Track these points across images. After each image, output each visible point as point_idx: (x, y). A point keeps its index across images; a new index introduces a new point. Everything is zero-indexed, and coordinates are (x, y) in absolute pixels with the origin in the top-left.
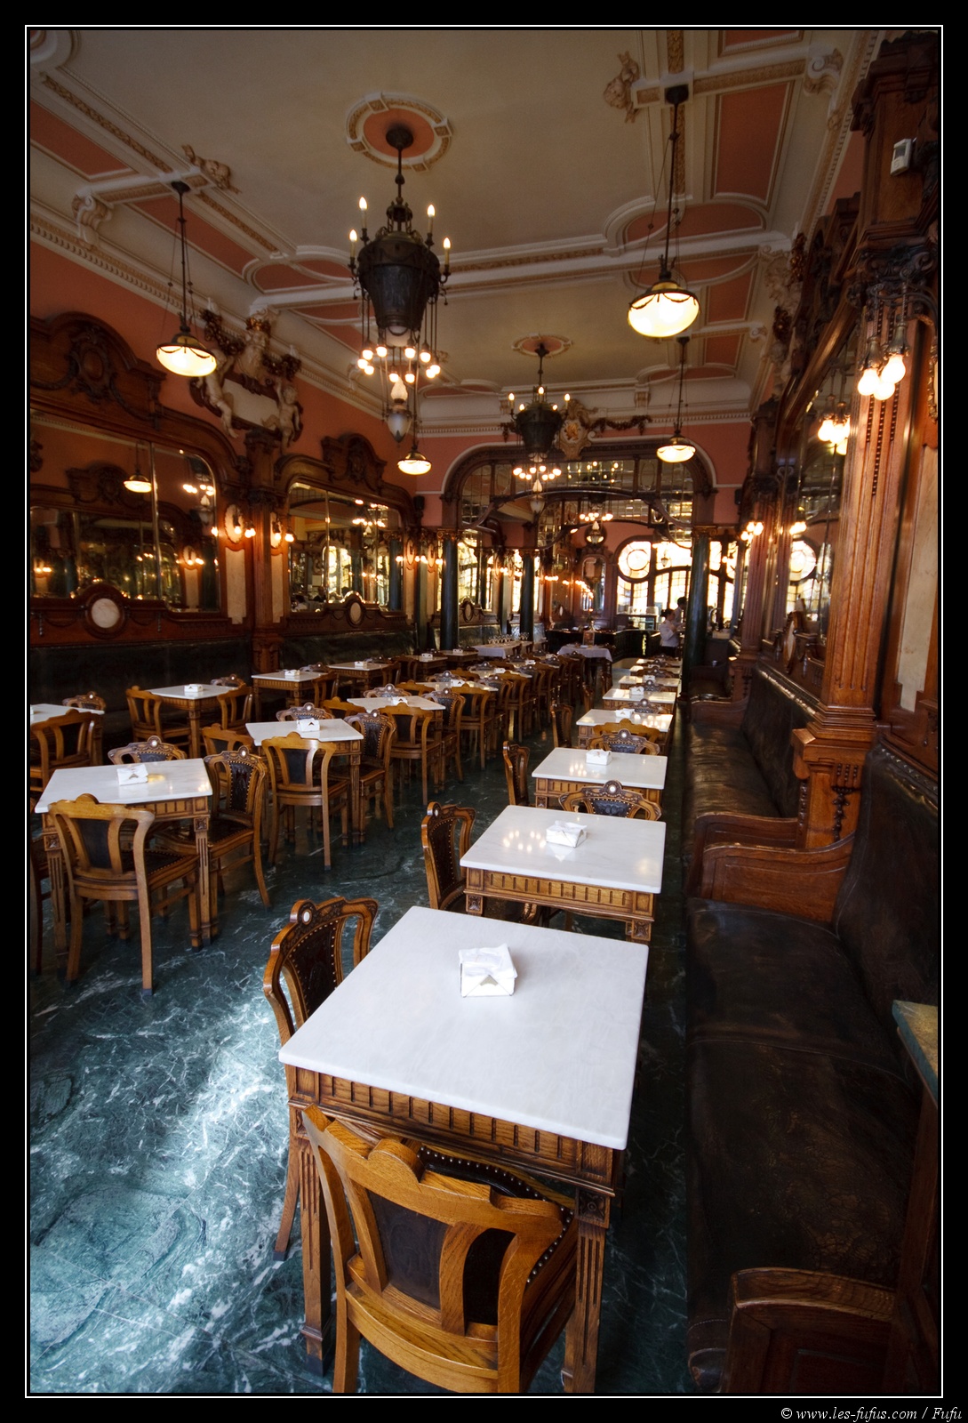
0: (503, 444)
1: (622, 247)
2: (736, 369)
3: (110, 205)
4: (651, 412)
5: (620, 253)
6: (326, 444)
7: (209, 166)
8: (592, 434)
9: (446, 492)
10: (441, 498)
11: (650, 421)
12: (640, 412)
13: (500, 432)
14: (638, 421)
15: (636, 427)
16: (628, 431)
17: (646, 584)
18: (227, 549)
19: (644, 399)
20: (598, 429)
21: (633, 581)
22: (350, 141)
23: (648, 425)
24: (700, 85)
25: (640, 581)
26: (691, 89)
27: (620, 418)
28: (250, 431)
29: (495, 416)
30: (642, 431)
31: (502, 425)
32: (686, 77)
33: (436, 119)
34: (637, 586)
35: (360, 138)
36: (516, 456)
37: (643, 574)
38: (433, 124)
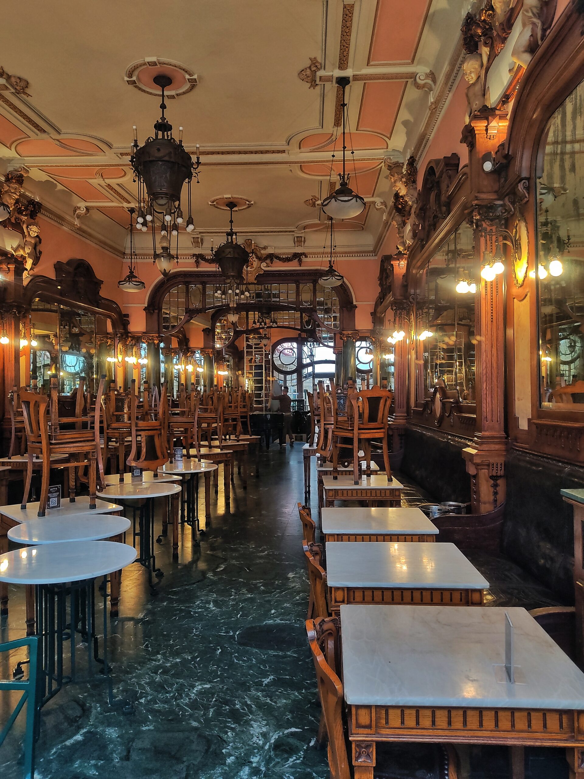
0: (196, 269)
1: (298, 151)
2: (364, 225)
4: (305, 251)
5: (296, 154)
6: (58, 267)
7: (13, 80)
8: (264, 264)
9: (149, 305)
10: (144, 310)
11: (306, 257)
12: (299, 250)
13: (193, 260)
14: (297, 256)
15: (297, 260)
16: (290, 262)
17: (295, 376)
19: (299, 241)
20: (268, 261)
21: (286, 373)
22: (126, 79)
23: (304, 259)
24: (356, 78)
25: (291, 373)
26: (351, 79)
27: (284, 254)
29: (188, 248)
30: (300, 262)
31: (194, 255)
32: (348, 73)
33: (190, 75)
34: (288, 377)
35: (134, 78)
36: (205, 279)
37: (293, 367)
38: (187, 77)
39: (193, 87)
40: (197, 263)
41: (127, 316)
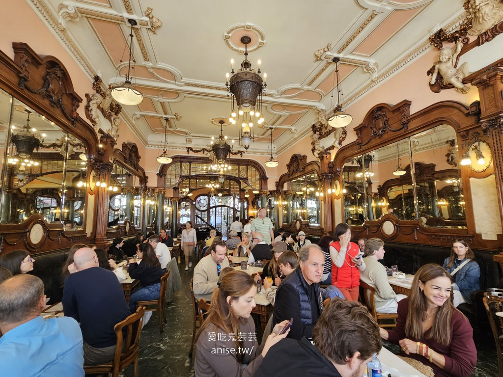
1: (279, 96)
3: (80, 15)
4: (244, 150)
5: (278, 98)
6: (124, 146)
7: (154, 20)
9: (160, 173)
10: (157, 175)
12: (241, 149)
14: (240, 152)
15: (240, 154)
16: (236, 155)
17: (206, 213)
18: (89, 194)
23: (243, 154)
24: (343, 59)
26: (340, 59)
27: (234, 151)
28: (102, 135)
29: (183, 144)
31: (187, 148)
32: (341, 56)
33: (263, 40)
34: (203, 213)
35: (230, 35)
36: (191, 160)
37: (205, 208)
38: (260, 40)
39: (259, 47)
40: (188, 151)
41: (147, 177)
